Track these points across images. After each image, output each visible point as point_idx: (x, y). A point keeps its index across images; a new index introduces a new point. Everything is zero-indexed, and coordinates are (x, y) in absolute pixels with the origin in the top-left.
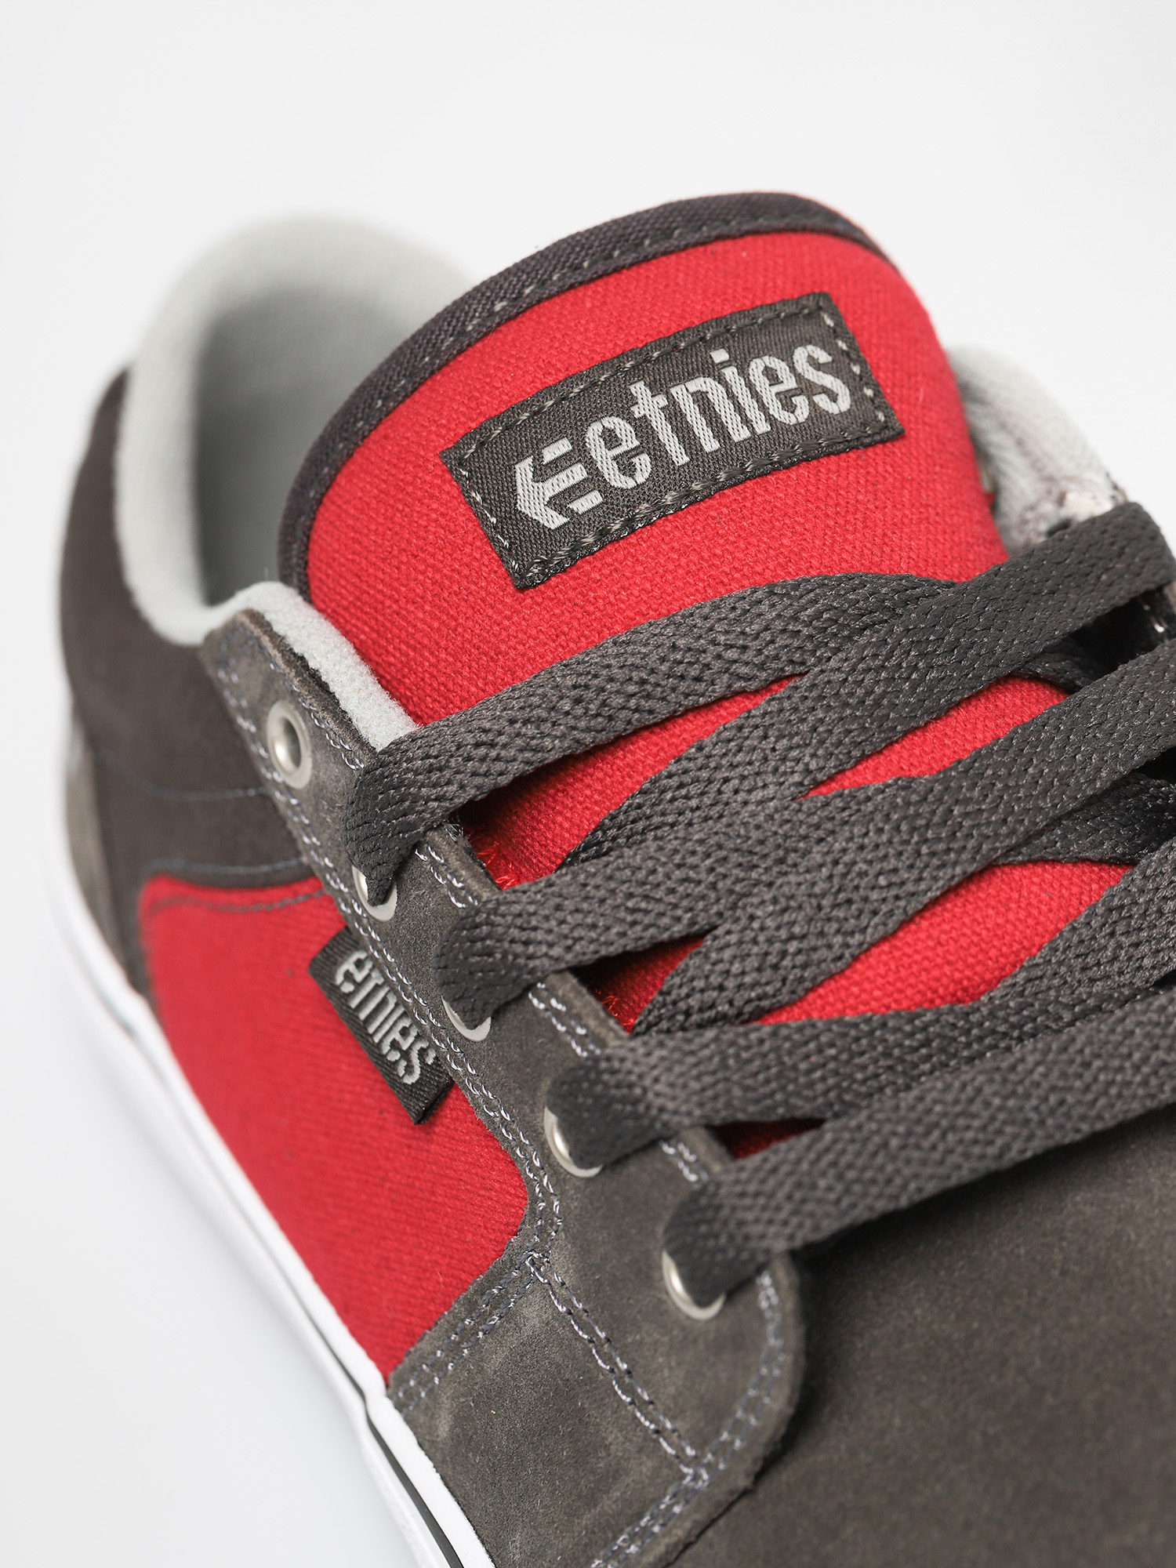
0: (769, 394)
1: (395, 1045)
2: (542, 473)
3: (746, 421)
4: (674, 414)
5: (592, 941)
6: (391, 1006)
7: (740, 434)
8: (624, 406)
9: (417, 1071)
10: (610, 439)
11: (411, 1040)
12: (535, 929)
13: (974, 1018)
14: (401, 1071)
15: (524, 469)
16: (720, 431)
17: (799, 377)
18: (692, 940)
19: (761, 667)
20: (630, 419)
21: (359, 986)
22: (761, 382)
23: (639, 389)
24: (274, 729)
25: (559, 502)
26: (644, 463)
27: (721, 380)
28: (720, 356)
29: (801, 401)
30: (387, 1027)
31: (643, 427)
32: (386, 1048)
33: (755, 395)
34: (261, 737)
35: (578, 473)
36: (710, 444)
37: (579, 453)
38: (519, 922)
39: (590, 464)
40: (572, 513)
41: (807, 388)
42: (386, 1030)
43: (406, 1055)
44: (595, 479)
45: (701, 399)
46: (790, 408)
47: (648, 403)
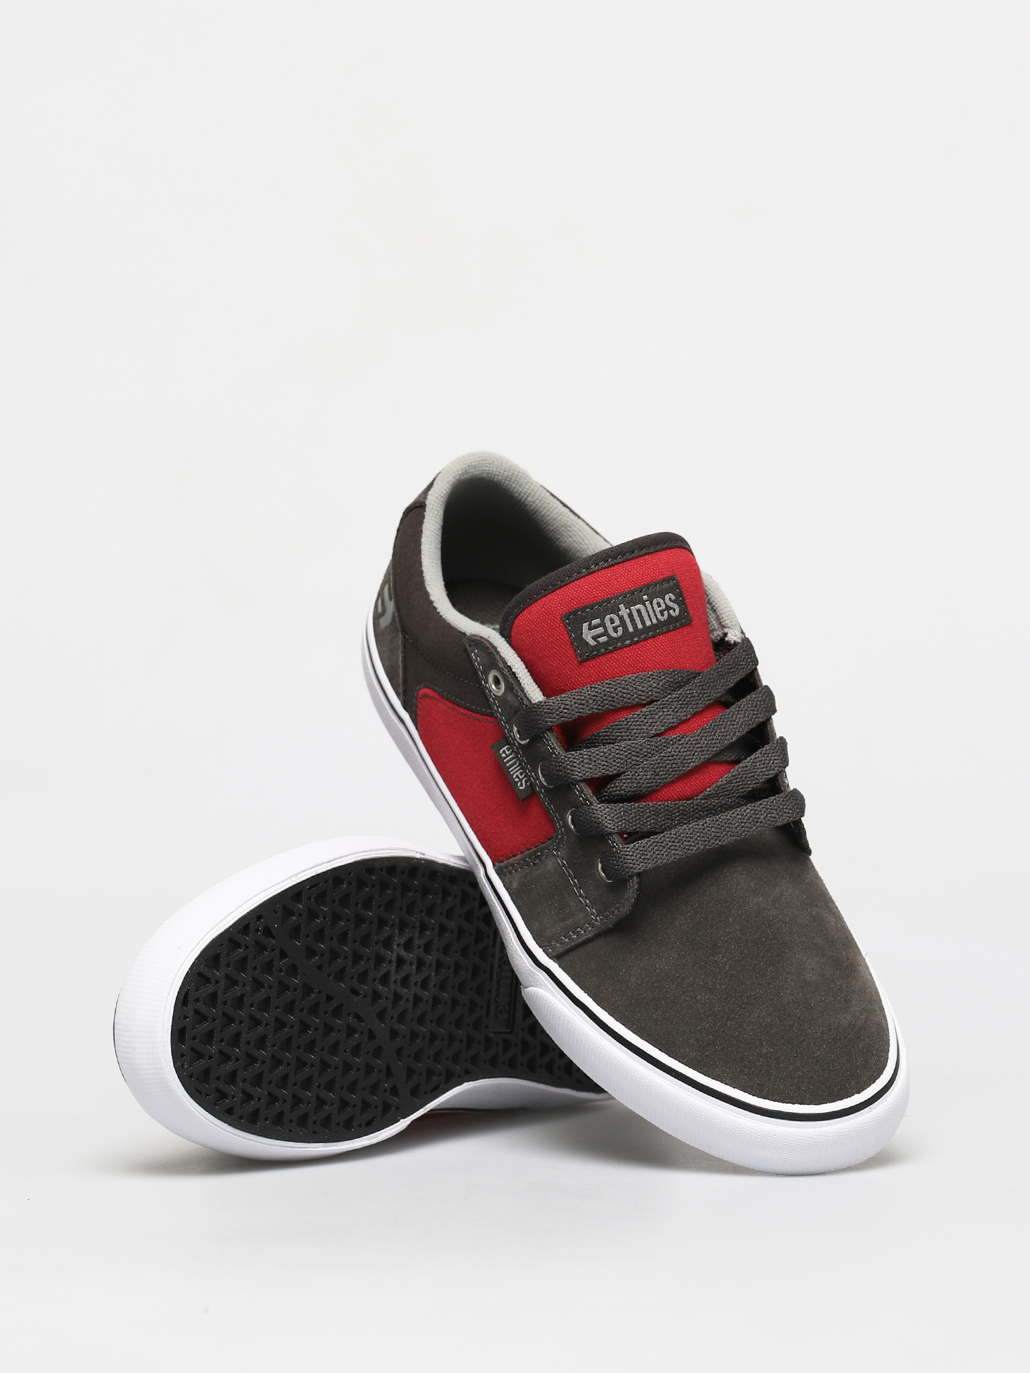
0: (658, 610)
1: (517, 777)
2: (590, 628)
3: (651, 620)
4: (630, 615)
5: (591, 773)
6: (517, 764)
7: (648, 623)
8: (616, 610)
9: (524, 786)
10: (612, 621)
11: (523, 776)
12: (575, 767)
13: (692, 806)
14: (519, 785)
15: (585, 625)
16: (643, 622)
17: (666, 605)
18: (618, 775)
19: (648, 697)
20: (618, 616)
21: (507, 756)
22: (655, 606)
23: (622, 606)
24: (491, 679)
25: (594, 638)
26: (620, 629)
27: (644, 605)
28: (645, 597)
29: (666, 613)
30: (515, 770)
31: (621, 618)
32: (514, 776)
33: (654, 611)
34: (486, 682)
35: (601, 630)
36: (640, 626)
37: (603, 624)
38: (571, 764)
39: (605, 628)
40: (598, 642)
41: (668, 608)
42: (516, 773)
43: (521, 780)
44: (606, 633)
45: (639, 611)
46: (663, 615)
47: (624, 612)
